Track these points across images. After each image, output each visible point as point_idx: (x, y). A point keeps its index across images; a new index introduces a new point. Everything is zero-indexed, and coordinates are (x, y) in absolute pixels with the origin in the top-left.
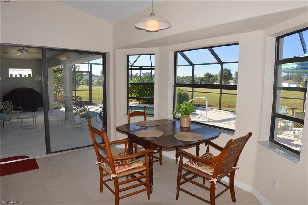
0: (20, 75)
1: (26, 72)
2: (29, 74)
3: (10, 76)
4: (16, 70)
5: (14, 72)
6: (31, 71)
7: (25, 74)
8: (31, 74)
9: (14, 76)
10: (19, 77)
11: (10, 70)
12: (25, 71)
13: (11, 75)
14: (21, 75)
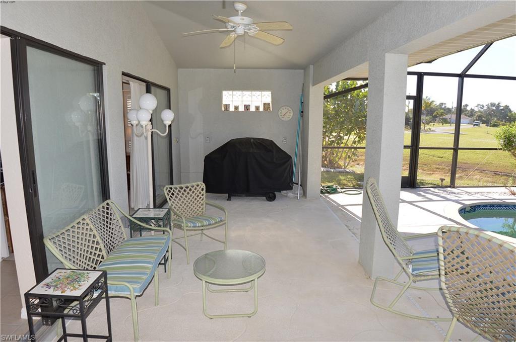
0: (245, 105)
1: (259, 99)
2: (265, 104)
3: (223, 109)
4: (237, 95)
5: (233, 99)
6: (270, 95)
7: (257, 105)
8: (269, 104)
9: (232, 109)
10: (243, 110)
11: (225, 93)
12: (256, 95)
13: (227, 106)
14: (247, 107)
